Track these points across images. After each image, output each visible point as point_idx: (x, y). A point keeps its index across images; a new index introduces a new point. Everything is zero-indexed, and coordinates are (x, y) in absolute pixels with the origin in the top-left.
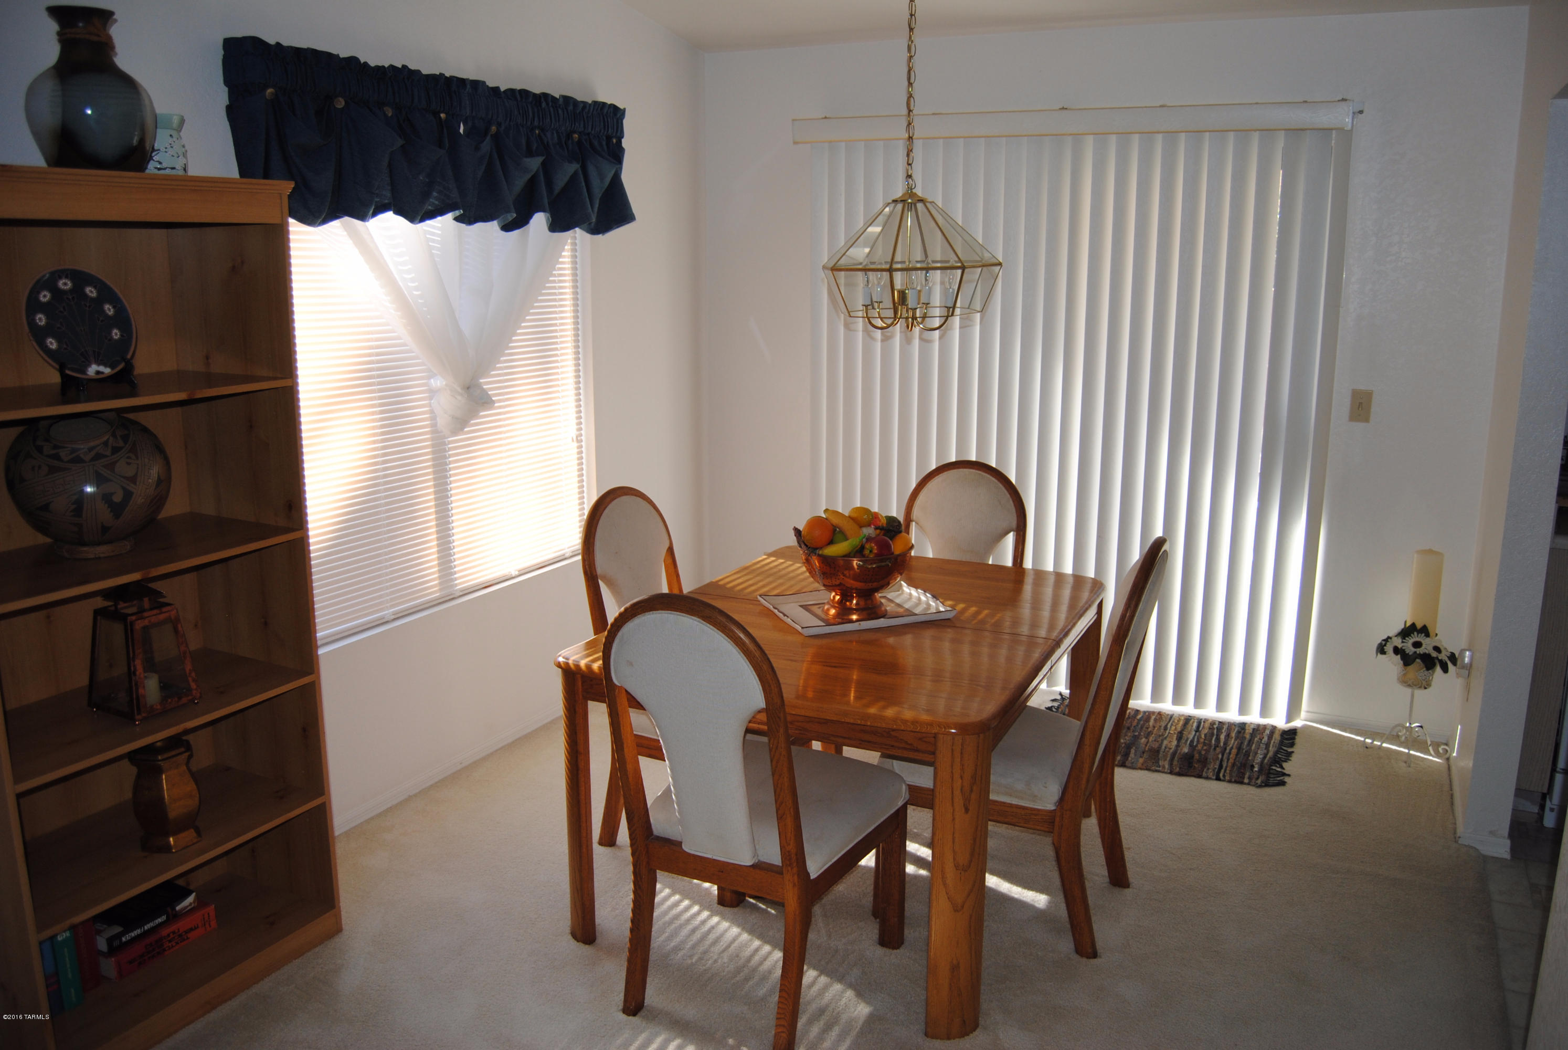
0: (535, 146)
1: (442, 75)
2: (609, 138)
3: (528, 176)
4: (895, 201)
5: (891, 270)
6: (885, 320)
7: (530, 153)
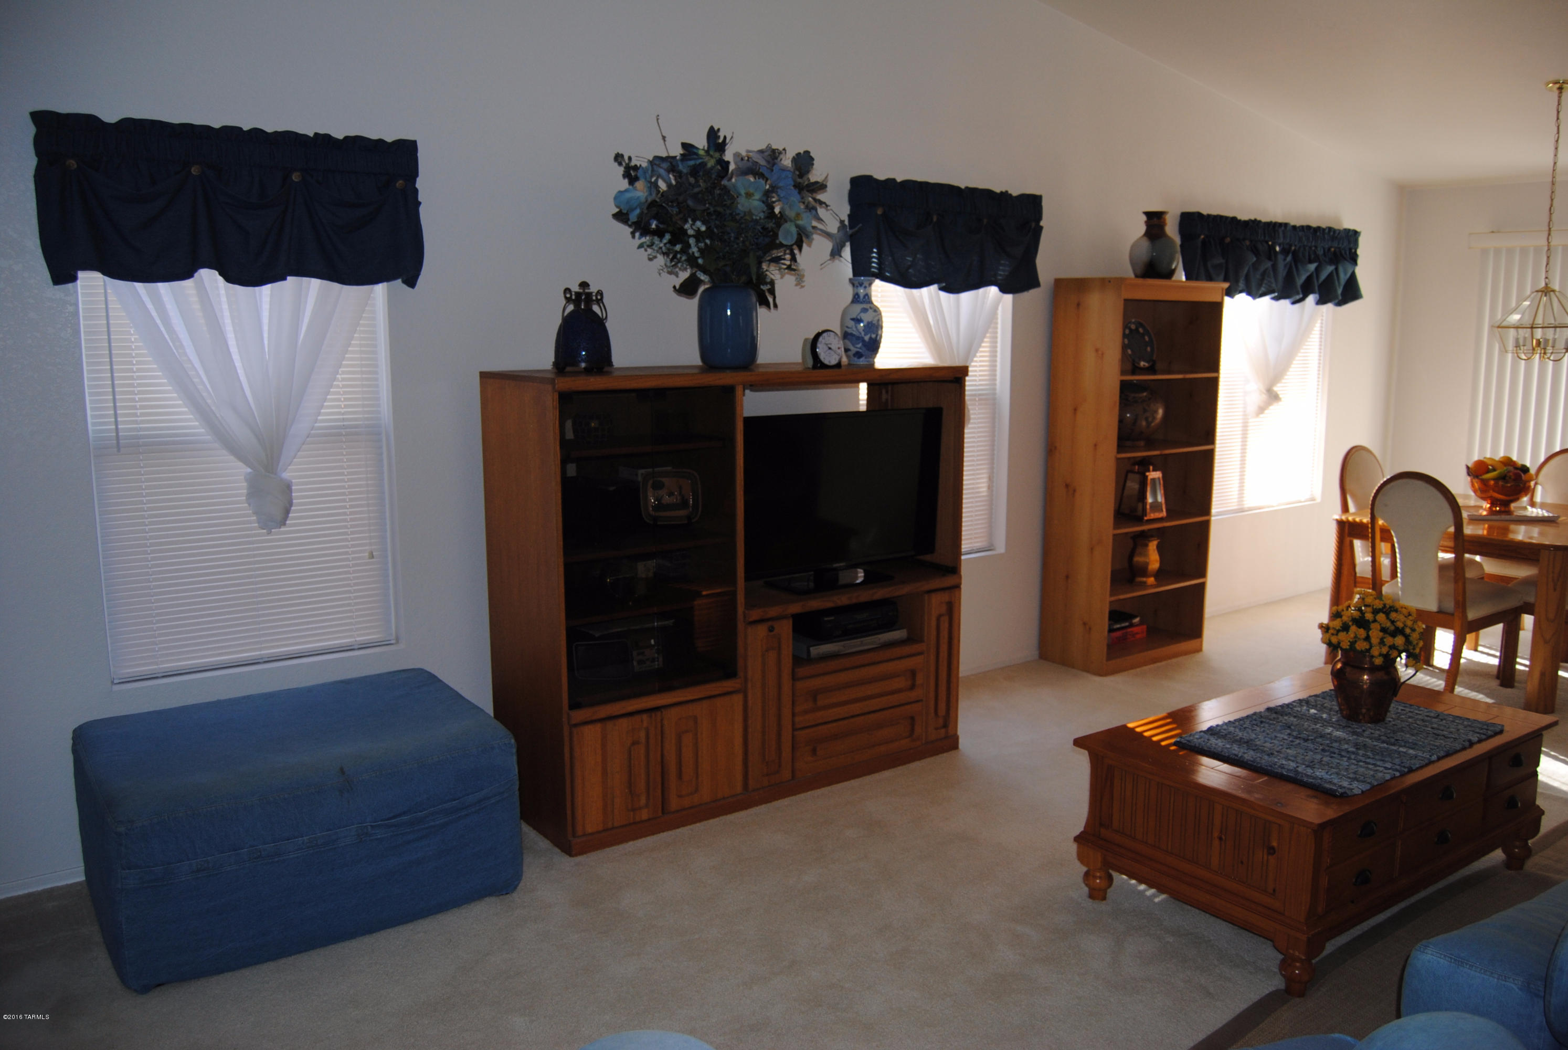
0: (1313, 256)
1: (1271, 222)
2: (1350, 249)
3: (1308, 274)
4: (1537, 291)
5: (1532, 328)
6: (1527, 355)
7: (1311, 262)
